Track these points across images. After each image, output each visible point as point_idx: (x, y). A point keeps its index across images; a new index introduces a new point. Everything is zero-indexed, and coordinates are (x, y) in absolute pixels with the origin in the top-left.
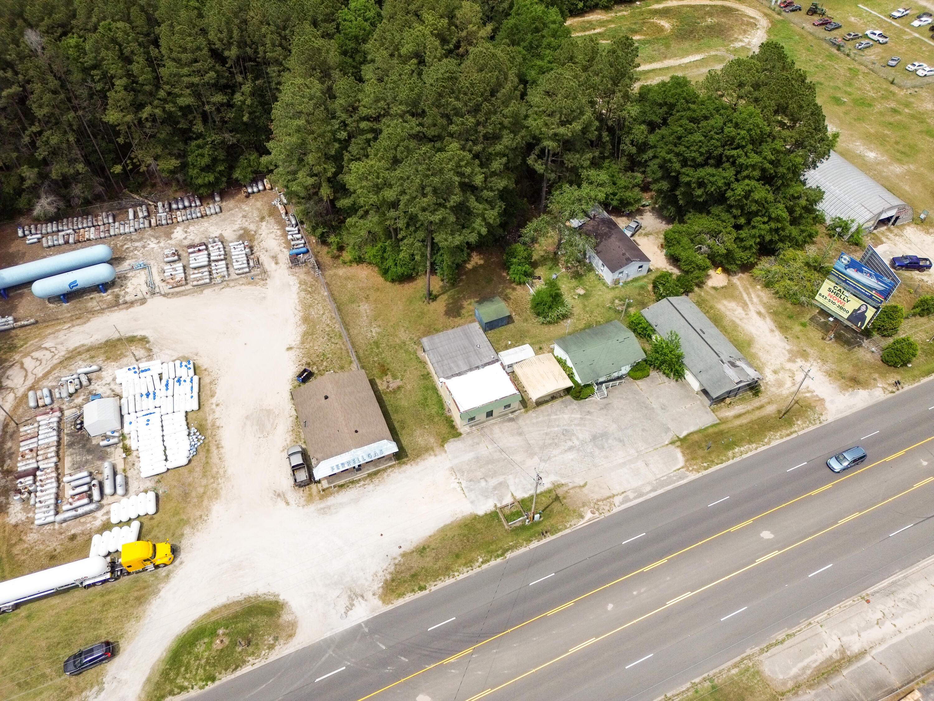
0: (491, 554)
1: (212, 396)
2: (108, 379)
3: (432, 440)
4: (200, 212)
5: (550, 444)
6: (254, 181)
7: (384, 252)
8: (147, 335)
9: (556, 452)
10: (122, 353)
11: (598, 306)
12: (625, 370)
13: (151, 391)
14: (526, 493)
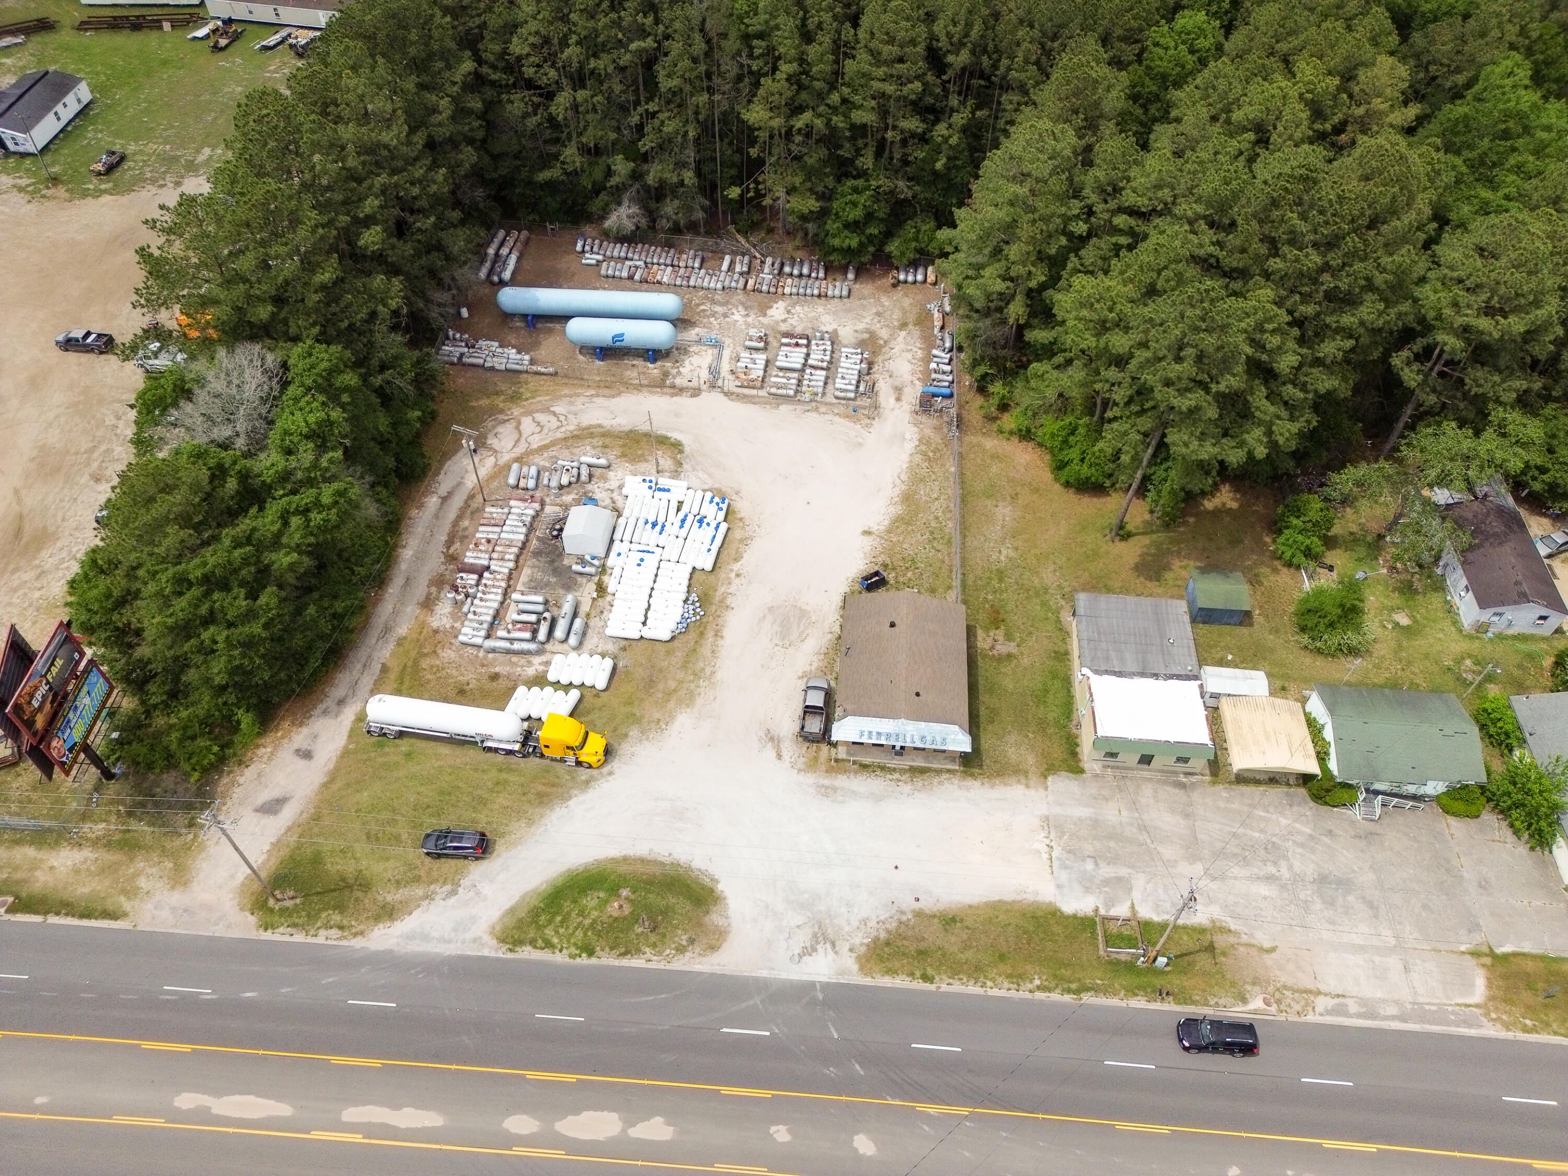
0: (1059, 982)
1: (736, 560)
2: (614, 484)
3: (1031, 760)
4: (819, 288)
5: (1235, 855)
6: (914, 264)
7: (1072, 433)
8: (684, 442)
9: (1236, 871)
10: (643, 455)
11: (1427, 656)
12: (1434, 788)
13: (661, 520)
14: (1158, 914)
